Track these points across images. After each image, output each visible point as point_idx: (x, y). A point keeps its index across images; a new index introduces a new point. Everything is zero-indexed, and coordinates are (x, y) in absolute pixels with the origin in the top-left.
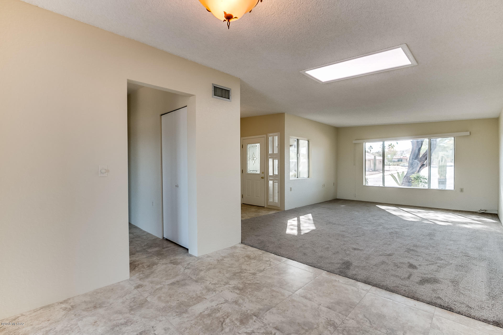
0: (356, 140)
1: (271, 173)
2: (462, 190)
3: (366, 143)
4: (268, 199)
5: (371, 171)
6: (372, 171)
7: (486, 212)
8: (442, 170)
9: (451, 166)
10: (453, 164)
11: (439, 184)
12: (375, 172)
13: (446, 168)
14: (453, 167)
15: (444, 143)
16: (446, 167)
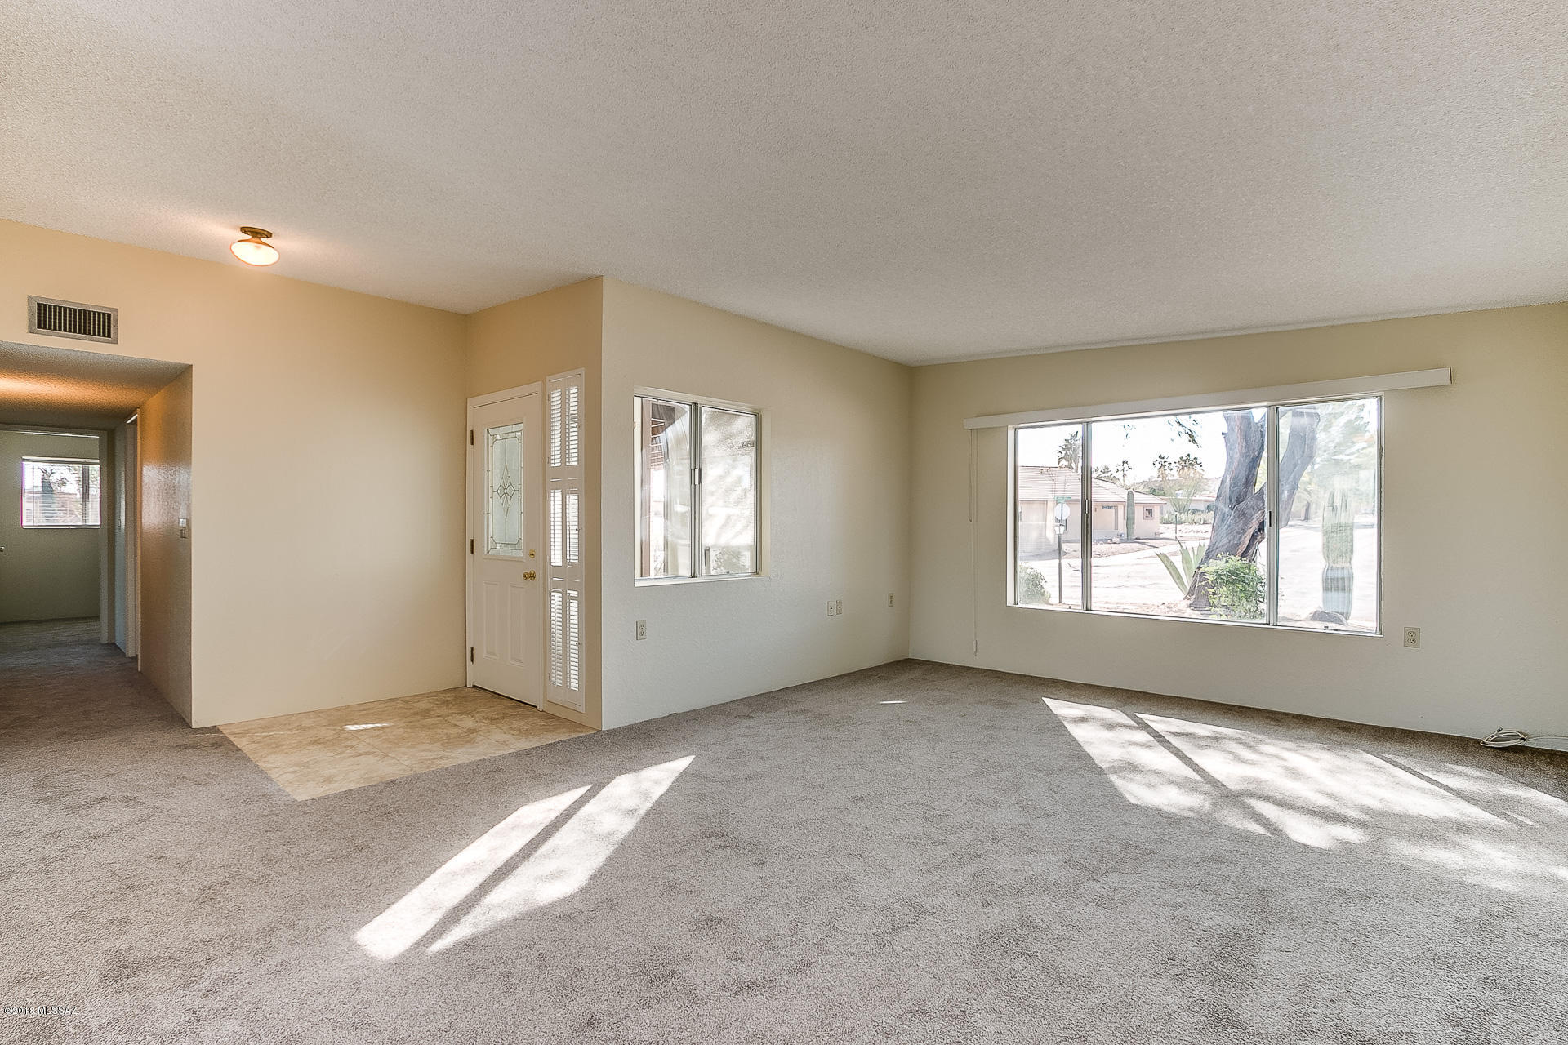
0: (978, 416)
1: (557, 559)
2: (1412, 638)
3: (1021, 432)
4: (547, 676)
5: (1118, 540)
6: (1122, 541)
7: (1524, 744)
8: (1338, 541)
9: (1372, 526)
10: (1374, 519)
11: (1326, 589)
12: (1128, 546)
13: (1352, 534)
14: (1375, 531)
15: (1352, 454)
16: (1352, 530)
